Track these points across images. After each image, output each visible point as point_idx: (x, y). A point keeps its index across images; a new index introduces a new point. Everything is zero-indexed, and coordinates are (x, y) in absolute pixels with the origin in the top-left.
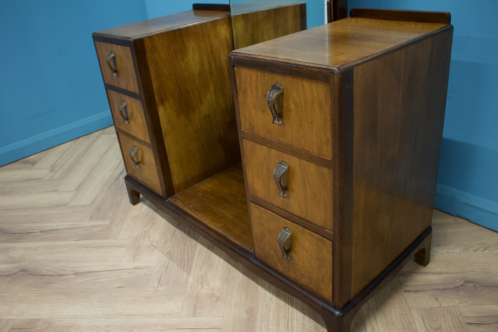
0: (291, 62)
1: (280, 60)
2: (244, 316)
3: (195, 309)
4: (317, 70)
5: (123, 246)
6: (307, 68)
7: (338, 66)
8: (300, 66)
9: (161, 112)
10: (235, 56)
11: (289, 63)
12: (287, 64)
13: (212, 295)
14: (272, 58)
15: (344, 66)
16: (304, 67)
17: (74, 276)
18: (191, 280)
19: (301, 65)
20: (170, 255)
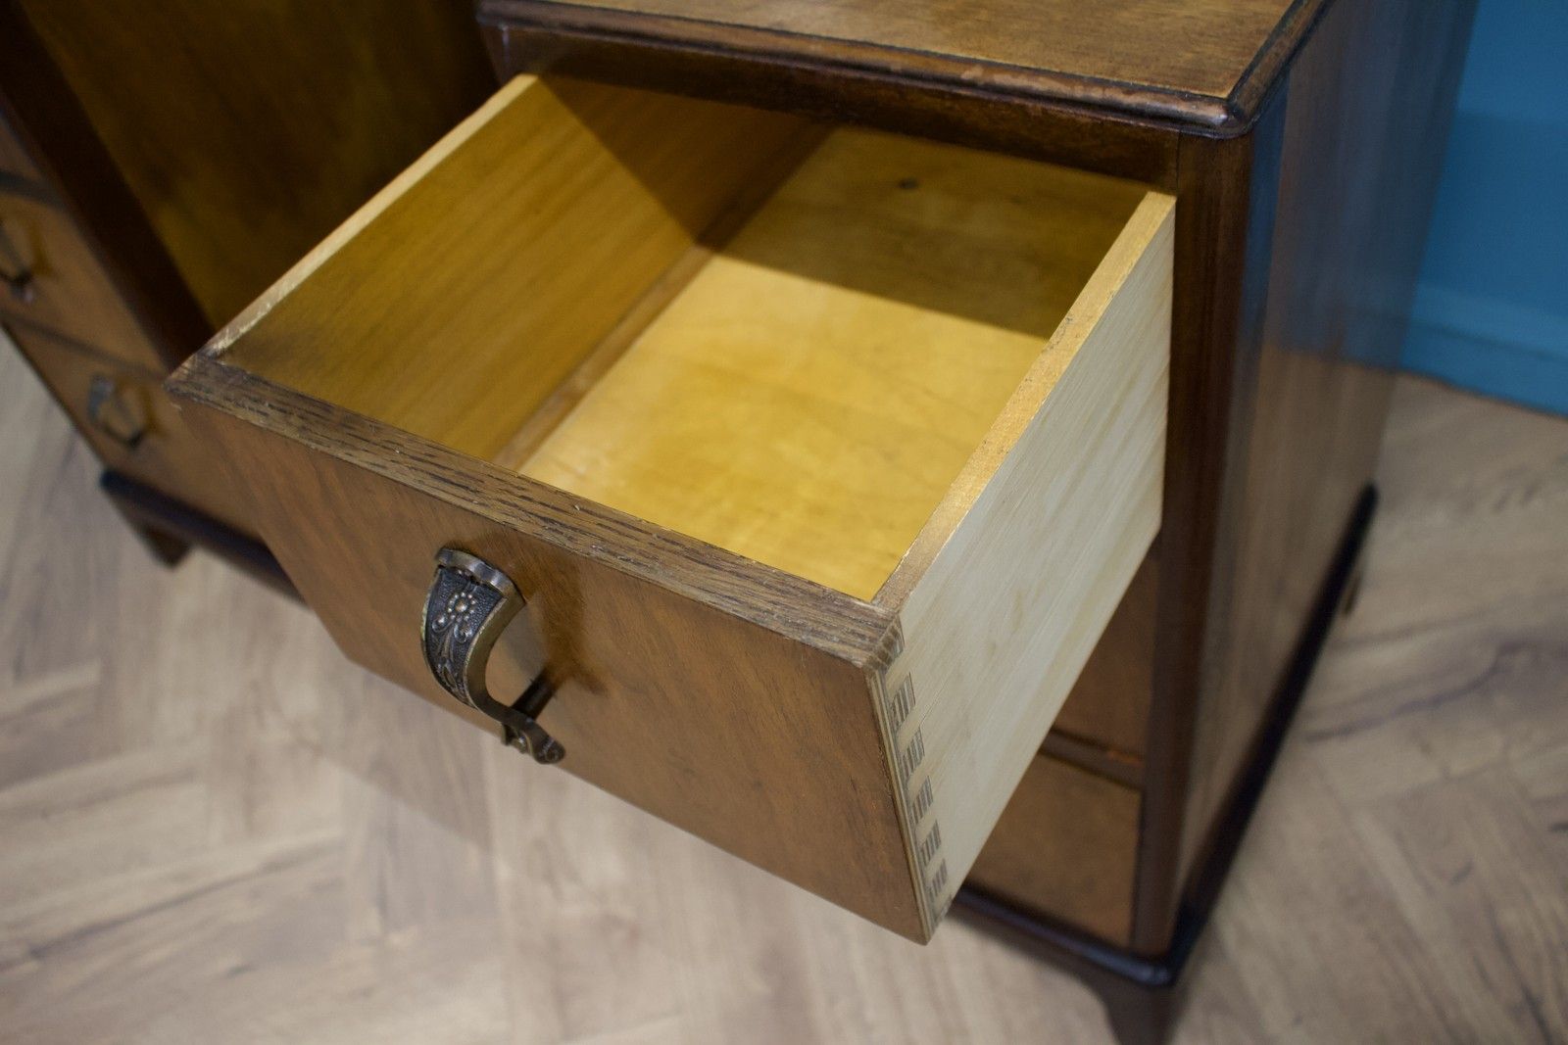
0: (897, 63)
1: (815, 49)
2: (758, 987)
3: (561, 998)
4: (1084, 116)
5: (187, 776)
6: (1017, 101)
7: (1224, 95)
8: (963, 92)
9: (174, 233)
10: (529, 22)
11: (887, 72)
12: (873, 77)
13: (608, 923)
14: (760, 35)
15: (1253, 80)
16: (995, 97)
17: (32, 966)
18: (504, 871)
19: (971, 85)
20: (383, 772)
